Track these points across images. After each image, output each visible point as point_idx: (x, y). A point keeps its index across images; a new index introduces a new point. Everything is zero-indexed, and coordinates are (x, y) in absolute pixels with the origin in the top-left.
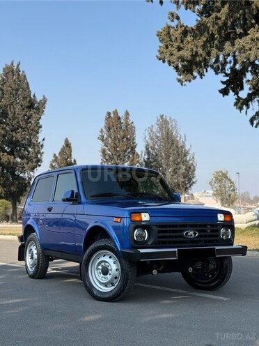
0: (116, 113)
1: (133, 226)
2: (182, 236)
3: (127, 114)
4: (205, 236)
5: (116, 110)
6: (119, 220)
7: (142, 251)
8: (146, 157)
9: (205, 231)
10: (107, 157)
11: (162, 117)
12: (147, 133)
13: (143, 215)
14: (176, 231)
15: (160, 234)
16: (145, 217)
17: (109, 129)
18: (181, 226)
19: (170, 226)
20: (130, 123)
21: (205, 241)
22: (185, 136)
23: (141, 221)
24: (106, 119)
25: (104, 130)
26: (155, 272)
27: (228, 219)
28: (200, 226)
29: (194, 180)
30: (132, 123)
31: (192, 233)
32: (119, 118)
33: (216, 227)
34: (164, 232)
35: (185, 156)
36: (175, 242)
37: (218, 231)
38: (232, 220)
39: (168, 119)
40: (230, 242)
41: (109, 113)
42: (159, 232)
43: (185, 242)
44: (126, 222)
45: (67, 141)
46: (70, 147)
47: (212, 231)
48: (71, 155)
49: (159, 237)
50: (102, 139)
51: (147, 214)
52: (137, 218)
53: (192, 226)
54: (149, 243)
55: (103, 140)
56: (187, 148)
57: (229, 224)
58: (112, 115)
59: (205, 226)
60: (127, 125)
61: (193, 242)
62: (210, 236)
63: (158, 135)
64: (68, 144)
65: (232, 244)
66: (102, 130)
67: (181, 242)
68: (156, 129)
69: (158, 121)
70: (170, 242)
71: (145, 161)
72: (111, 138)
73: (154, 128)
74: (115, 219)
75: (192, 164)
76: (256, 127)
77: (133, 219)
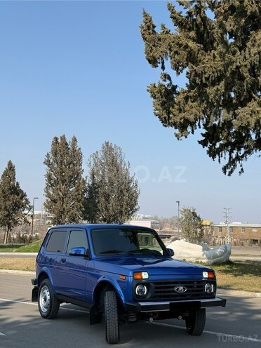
0: (63, 138)
1: (135, 283)
2: (174, 291)
3: (75, 140)
4: (192, 291)
5: (64, 136)
6: (124, 278)
7: (142, 304)
8: (90, 183)
9: (192, 287)
10: (52, 182)
11: (107, 144)
12: (92, 159)
13: (143, 274)
14: (170, 287)
15: (156, 290)
16: (145, 275)
17: (56, 154)
18: (173, 283)
19: (165, 283)
20: (77, 149)
21: (192, 295)
22: (129, 164)
23: (142, 279)
24: (53, 144)
25: (51, 155)
26: (151, 319)
27: (211, 276)
28: (189, 283)
29: (136, 207)
30: (80, 149)
31: (182, 288)
32: (67, 144)
33: (201, 283)
34: (159, 288)
35: (129, 183)
36: (168, 296)
37: (203, 287)
38: (215, 276)
39: (113, 146)
40: (212, 296)
41: (56, 139)
42: (156, 288)
43: (176, 296)
44: (130, 279)
45: (10, 163)
46: (13, 170)
47: (198, 287)
48: (14, 178)
49: (156, 292)
50: (48, 163)
51: (146, 273)
52: (138, 277)
53: (182, 283)
54: (148, 297)
55: (49, 165)
56: (131, 176)
57: (212, 281)
58: (59, 141)
59: (193, 282)
60: (74, 151)
61: (182, 295)
62: (197, 291)
63: (103, 161)
64: (11, 168)
65: (214, 297)
66: (48, 154)
67: (173, 296)
68: (100, 155)
69: (103, 148)
70: (164, 296)
71: (89, 187)
72: (57, 163)
73: (99, 154)
74: (121, 277)
75: (135, 192)
76: (229, 175)
77: (135, 277)
